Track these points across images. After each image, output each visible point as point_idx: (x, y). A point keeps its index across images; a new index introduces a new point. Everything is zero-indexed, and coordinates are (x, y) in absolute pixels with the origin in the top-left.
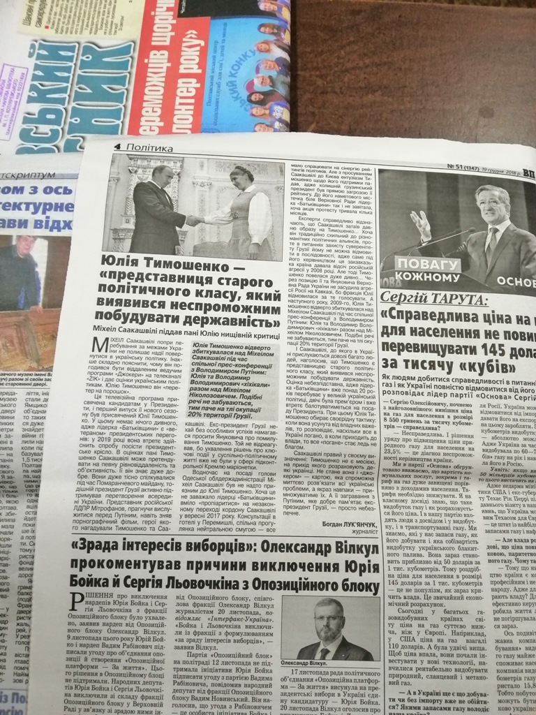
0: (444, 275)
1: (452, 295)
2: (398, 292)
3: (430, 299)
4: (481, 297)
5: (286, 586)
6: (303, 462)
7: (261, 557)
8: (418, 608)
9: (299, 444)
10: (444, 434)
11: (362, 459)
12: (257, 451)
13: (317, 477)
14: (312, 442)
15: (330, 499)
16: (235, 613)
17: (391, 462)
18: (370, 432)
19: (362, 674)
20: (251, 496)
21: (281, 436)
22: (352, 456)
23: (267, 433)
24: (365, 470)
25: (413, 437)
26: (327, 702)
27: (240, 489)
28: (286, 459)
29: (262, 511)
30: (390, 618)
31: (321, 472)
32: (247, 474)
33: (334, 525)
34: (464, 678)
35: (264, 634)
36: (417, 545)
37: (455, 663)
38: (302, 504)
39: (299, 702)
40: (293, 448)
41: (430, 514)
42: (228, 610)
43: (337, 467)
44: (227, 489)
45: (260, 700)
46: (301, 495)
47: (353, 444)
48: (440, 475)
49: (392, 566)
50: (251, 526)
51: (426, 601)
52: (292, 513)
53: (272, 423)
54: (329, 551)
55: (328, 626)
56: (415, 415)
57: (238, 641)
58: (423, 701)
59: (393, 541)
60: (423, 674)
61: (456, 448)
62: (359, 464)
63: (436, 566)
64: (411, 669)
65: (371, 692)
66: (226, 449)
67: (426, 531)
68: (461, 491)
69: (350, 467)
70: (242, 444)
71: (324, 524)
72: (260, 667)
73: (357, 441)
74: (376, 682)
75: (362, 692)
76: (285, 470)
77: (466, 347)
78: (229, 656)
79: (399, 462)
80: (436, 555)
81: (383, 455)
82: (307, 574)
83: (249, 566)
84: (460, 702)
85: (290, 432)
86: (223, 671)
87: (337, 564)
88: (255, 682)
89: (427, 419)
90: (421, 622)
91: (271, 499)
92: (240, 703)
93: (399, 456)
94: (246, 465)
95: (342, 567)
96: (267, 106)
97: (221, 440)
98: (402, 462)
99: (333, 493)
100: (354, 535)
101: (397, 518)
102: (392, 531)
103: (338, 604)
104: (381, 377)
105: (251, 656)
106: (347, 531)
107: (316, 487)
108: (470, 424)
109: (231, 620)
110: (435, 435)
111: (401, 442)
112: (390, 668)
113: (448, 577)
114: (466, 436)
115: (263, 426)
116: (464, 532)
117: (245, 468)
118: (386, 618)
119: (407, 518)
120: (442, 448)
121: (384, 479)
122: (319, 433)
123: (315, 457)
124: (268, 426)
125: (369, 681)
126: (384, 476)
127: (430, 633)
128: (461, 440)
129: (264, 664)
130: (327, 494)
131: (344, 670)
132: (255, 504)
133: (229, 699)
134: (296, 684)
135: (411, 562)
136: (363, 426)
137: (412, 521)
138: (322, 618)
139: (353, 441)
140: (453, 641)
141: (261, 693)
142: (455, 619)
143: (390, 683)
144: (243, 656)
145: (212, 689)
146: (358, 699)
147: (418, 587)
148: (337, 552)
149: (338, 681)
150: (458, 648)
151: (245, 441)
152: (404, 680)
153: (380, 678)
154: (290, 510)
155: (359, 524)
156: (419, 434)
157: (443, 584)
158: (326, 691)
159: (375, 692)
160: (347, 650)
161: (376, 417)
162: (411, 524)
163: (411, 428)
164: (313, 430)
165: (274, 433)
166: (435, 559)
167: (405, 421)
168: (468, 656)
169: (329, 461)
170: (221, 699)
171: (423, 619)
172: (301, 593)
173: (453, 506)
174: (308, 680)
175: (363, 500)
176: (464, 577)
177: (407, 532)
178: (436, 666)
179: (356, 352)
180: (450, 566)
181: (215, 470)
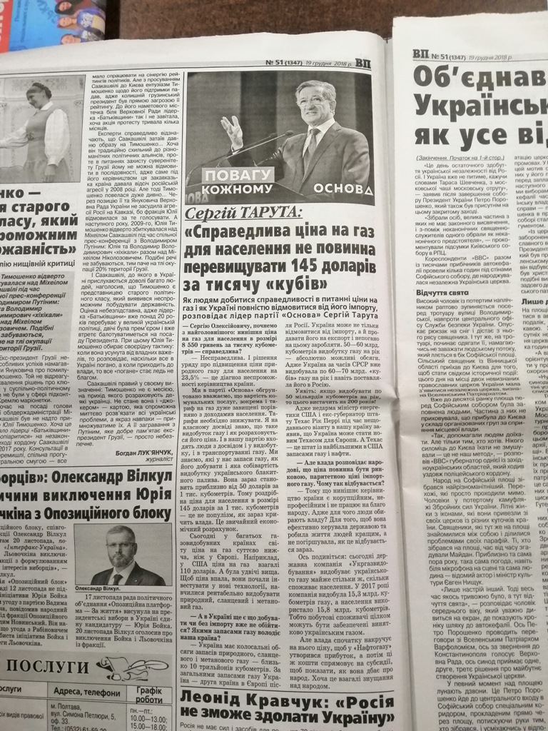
0: (255, 187)
1: (263, 208)
2: (204, 208)
3: (239, 214)
4: (294, 208)
5: (77, 514)
6: (98, 393)
7: (52, 487)
8: (210, 533)
9: (91, 375)
10: (245, 357)
11: (159, 387)
12: (49, 383)
13: (115, 408)
14: (105, 372)
15: (129, 428)
16: (29, 541)
17: (190, 388)
18: (166, 359)
19: (154, 598)
20: (46, 428)
21: (72, 367)
22: (149, 384)
23: (57, 364)
24: (164, 398)
25: (212, 362)
26: (120, 625)
27: (35, 422)
28: (80, 390)
29: (54, 442)
30: (182, 544)
31: (119, 402)
32: (42, 407)
33: (128, 454)
34: (255, 601)
35: (58, 562)
36: (212, 470)
37: (246, 587)
38: (97, 435)
39: (94, 625)
40: (86, 378)
41: (230, 440)
42: (22, 539)
43: (135, 396)
44: (21, 422)
45: (56, 624)
46: (98, 426)
47: (148, 371)
48: (243, 399)
49: (185, 492)
50: (42, 458)
51: (218, 526)
52: (86, 444)
53: (63, 354)
54: (121, 480)
55: (120, 552)
56: (216, 339)
57: (34, 568)
58: (214, 624)
59: (188, 467)
60: (215, 598)
61: (258, 371)
62: (157, 392)
63: (231, 490)
64: (203, 593)
65: (163, 616)
66: (17, 383)
67: (224, 456)
68: (268, 415)
69: (148, 395)
70: (32, 377)
71: (118, 453)
72: (56, 592)
73: (152, 369)
74: (168, 606)
75: (154, 616)
76: (81, 402)
77: (274, 264)
78: (26, 582)
79: (199, 388)
80: (232, 480)
81: (181, 382)
82: (98, 503)
83: (40, 497)
84: (251, 625)
85: (82, 362)
86: (20, 596)
87: (129, 492)
88: (50, 607)
89: (228, 342)
90: (214, 547)
91: (65, 431)
92: (38, 627)
93: (197, 382)
94: (39, 398)
95: (134, 495)
96: (75, 15)
97: (11, 374)
98: (202, 388)
99: (132, 423)
100: (148, 463)
101: (195, 444)
102: (188, 457)
103: (130, 531)
104: (182, 300)
105: (46, 582)
106: (141, 459)
107: (115, 417)
108: (273, 345)
109: (26, 548)
110: (235, 358)
111: (199, 368)
112: (182, 593)
113: (243, 501)
114: (268, 358)
115: (54, 358)
116: (264, 456)
117: (39, 401)
118: (178, 543)
119: (205, 444)
120: (243, 371)
121: (186, 406)
122: (113, 362)
123: (110, 387)
124: (58, 358)
125: (162, 606)
126: (185, 403)
127: (223, 558)
128: (263, 362)
129: (58, 589)
130: (125, 424)
131: (136, 595)
132: (49, 437)
133: (27, 623)
134: (90, 609)
135: (204, 487)
136: (160, 353)
137: (210, 446)
138: (114, 545)
139: (148, 368)
140: (245, 565)
141: (57, 617)
142: (247, 543)
143: (182, 607)
144: (39, 582)
145: (11, 613)
146: (151, 623)
147: (210, 512)
148: (129, 480)
149: (131, 605)
150: (250, 572)
151: (35, 374)
152: (195, 604)
153: (172, 603)
154: (83, 441)
155: (154, 452)
156: (219, 358)
157: (237, 508)
158: (119, 615)
159: (167, 616)
160: (139, 576)
161: (174, 343)
162: (209, 450)
163: (210, 352)
164: (106, 359)
165: (65, 364)
166: (230, 483)
167: (205, 346)
168: (260, 580)
169: (124, 390)
170: (20, 623)
171: (215, 543)
172: (93, 521)
173: (257, 430)
174: (102, 604)
175: (162, 428)
176: (259, 501)
177: (203, 457)
178: (228, 590)
179: (156, 275)
180: (246, 490)
181: (8, 404)
